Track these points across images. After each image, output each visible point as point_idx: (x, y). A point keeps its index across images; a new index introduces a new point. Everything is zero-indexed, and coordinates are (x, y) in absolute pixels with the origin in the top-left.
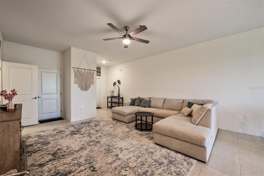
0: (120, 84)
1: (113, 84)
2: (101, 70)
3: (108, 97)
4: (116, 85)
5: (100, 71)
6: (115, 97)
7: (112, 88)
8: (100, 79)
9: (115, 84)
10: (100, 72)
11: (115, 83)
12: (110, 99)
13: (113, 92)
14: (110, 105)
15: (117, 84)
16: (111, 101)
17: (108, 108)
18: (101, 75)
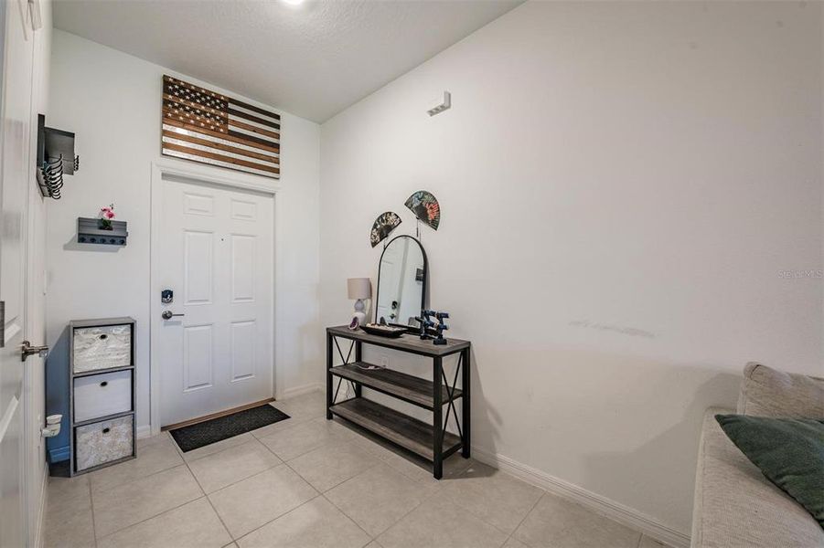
0: (434, 224)
1: (366, 232)
2: (282, 132)
3: (331, 335)
4: (392, 235)
5: (278, 136)
6: (386, 335)
7: (363, 259)
8: (273, 195)
9: (384, 228)
10: (276, 147)
11: (383, 218)
12: (345, 346)
13: (371, 290)
14: (344, 391)
15: (409, 222)
16: (352, 360)
17: (330, 417)
18: (282, 167)
